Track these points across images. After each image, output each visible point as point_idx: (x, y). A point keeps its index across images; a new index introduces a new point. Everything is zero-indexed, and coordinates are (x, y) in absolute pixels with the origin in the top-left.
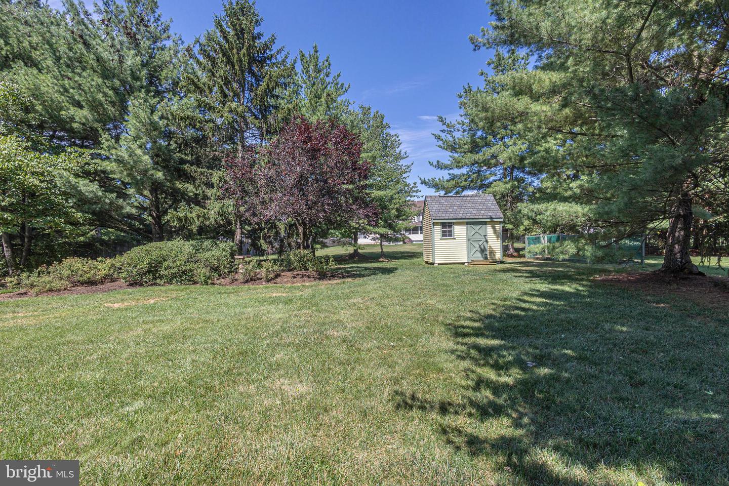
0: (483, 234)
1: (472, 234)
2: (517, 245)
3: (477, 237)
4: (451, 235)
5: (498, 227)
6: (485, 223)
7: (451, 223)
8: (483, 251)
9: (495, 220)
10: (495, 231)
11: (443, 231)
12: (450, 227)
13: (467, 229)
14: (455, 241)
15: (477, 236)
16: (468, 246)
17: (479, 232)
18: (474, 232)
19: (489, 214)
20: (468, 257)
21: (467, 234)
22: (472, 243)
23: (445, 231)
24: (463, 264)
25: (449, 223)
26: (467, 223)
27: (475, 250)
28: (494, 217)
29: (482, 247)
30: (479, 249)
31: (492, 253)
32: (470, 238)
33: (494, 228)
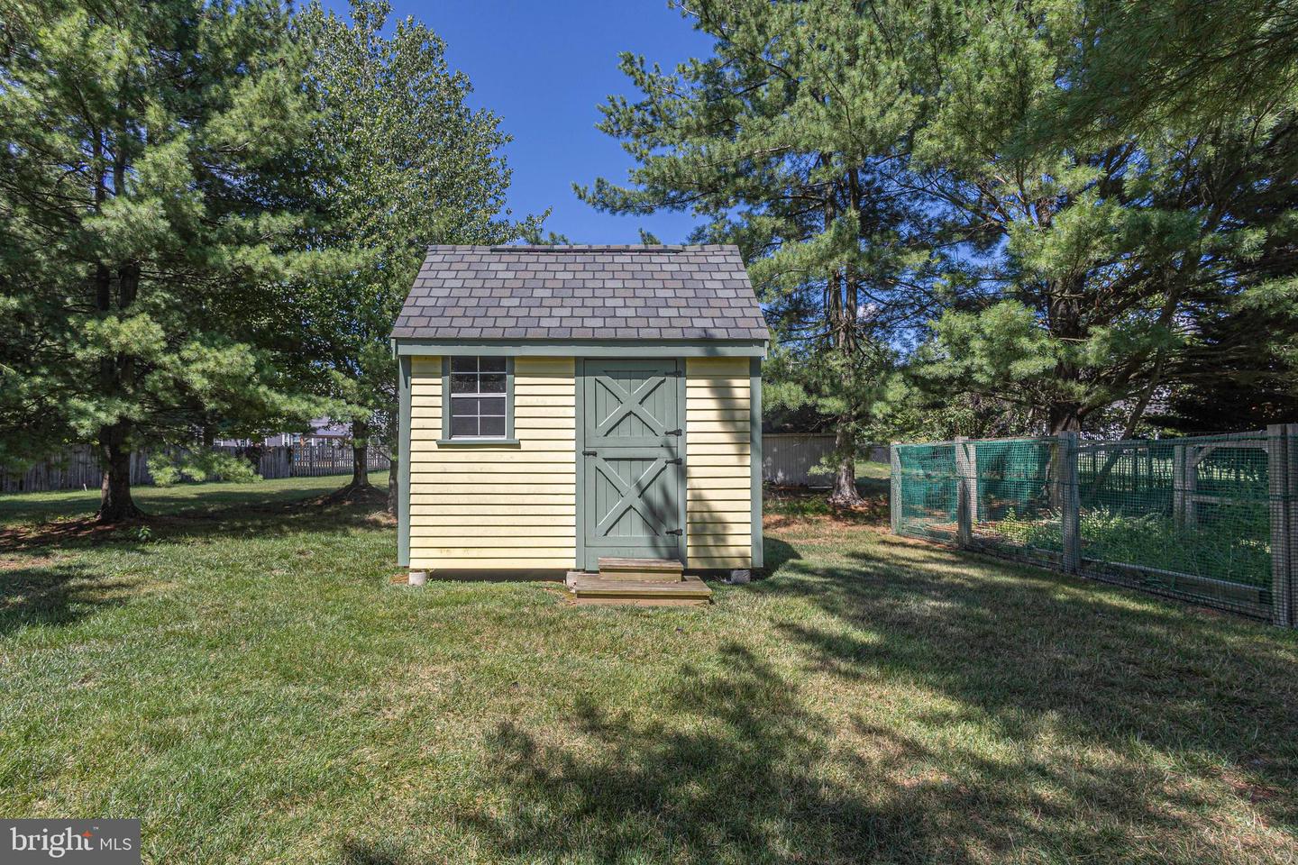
0: (662, 426)
1: (604, 423)
2: (864, 469)
3: (633, 439)
4: (496, 427)
5: (741, 388)
6: (678, 368)
7: (501, 362)
8: (658, 517)
9: (730, 351)
10: (728, 412)
11: (454, 406)
12: (496, 383)
13: (581, 397)
14: (517, 456)
15: (630, 430)
16: (581, 484)
17: (645, 411)
18: (616, 412)
19: (698, 323)
20: (583, 544)
21: (581, 418)
22: (609, 468)
23: (468, 405)
24: (559, 575)
25: (488, 362)
26: (583, 367)
27: (619, 505)
28: (720, 334)
29: (655, 494)
30: (639, 504)
31: (710, 527)
32: (593, 444)
33: (723, 394)
